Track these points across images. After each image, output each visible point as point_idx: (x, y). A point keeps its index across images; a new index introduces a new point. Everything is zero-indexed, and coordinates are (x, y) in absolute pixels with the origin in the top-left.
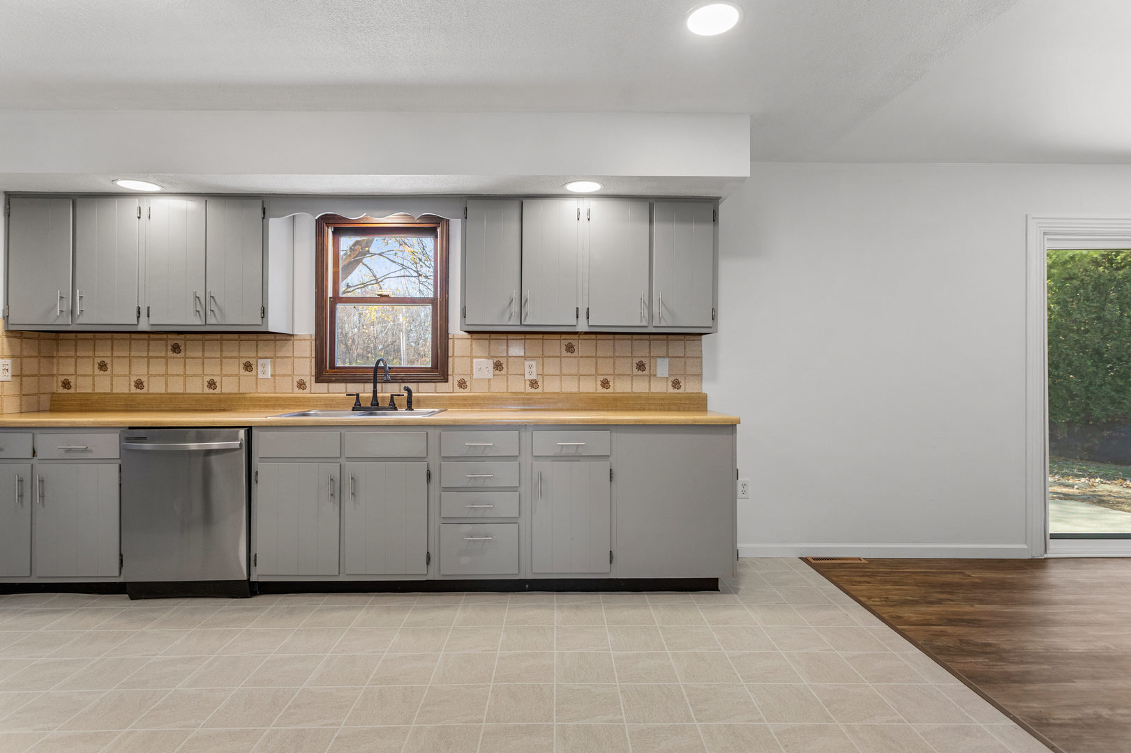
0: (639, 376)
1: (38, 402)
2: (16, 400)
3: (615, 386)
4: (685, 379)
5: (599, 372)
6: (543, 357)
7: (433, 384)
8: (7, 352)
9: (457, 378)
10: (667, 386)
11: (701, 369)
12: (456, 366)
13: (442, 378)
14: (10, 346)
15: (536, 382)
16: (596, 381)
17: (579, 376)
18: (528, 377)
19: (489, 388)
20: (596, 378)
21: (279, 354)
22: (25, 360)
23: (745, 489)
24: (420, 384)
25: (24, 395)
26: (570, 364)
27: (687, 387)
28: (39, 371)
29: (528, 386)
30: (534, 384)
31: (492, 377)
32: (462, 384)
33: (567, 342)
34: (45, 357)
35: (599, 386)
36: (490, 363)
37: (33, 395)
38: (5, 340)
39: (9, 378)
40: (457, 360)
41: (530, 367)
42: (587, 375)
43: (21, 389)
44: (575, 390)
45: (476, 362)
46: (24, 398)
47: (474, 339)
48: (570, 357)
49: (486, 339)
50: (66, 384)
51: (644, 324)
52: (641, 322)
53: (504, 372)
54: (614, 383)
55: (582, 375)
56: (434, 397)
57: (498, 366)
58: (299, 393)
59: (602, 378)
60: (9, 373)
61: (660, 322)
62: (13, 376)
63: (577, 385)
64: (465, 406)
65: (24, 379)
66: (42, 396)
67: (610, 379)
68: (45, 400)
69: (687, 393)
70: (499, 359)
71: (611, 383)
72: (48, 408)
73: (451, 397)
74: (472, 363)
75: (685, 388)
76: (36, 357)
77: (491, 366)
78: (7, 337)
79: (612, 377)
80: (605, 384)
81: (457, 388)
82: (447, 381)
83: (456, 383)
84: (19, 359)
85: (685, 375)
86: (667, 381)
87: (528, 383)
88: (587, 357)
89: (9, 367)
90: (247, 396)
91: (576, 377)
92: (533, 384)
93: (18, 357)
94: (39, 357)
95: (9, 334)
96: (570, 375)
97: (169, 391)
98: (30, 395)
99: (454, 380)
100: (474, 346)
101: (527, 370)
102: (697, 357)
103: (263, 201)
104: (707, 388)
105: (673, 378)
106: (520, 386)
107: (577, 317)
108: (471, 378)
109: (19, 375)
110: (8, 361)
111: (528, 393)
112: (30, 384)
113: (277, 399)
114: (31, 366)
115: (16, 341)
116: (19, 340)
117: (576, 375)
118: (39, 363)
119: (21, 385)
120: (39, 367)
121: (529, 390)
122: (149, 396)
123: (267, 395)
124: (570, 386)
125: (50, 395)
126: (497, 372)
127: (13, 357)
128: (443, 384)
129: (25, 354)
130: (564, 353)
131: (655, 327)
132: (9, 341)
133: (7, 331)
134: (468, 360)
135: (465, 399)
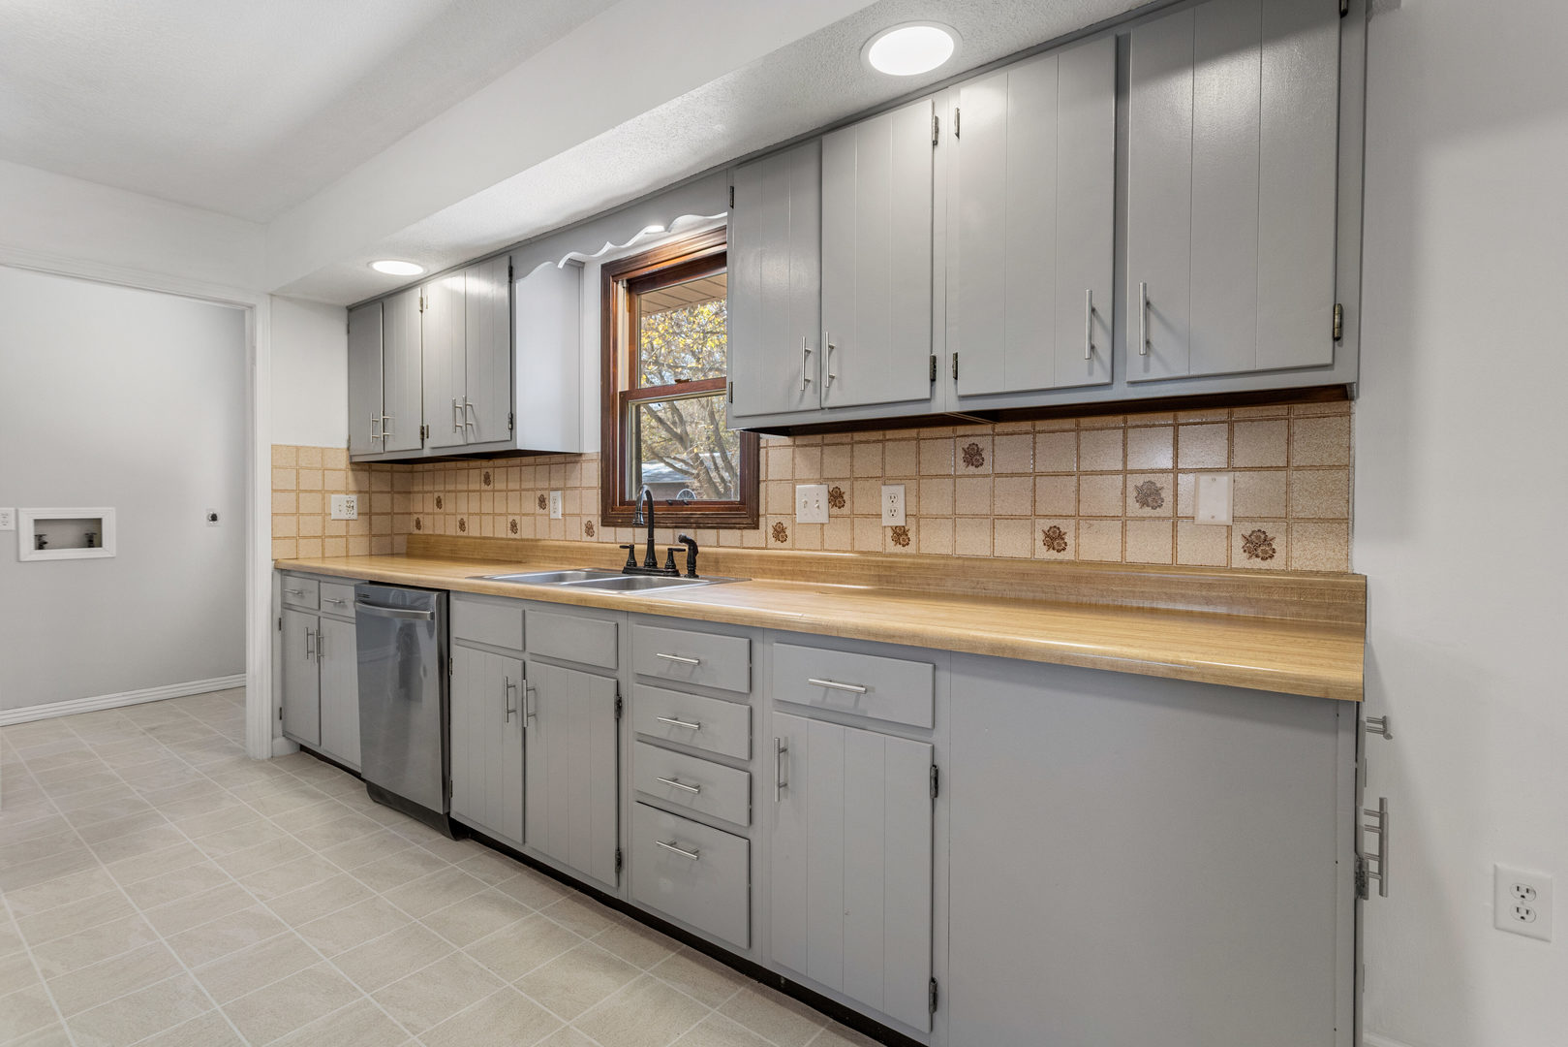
0: (1143, 519)
1: (392, 544)
2: (365, 542)
3: (1078, 545)
4: (1288, 531)
5: (1041, 510)
6: (920, 476)
7: (738, 532)
8: (352, 487)
9: (772, 521)
10: (1230, 547)
11: (1349, 502)
12: (772, 499)
13: (749, 521)
14: (356, 480)
15: (905, 533)
16: (1033, 532)
17: (995, 519)
18: (888, 521)
19: (823, 542)
20: (1033, 525)
21: (570, 484)
22: (374, 496)
23: (1529, 903)
24: (721, 531)
25: (374, 536)
26: (975, 493)
27: (1295, 554)
28: (392, 508)
29: (889, 540)
30: (900, 535)
31: (825, 520)
32: (780, 533)
33: (966, 443)
34: (399, 493)
35: (1039, 543)
36: (821, 492)
37: (385, 535)
38: (350, 473)
39: (355, 517)
40: (771, 486)
41: (893, 498)
42: (1012, 517)
43: (370, 529)
44: (984, 551)
45: (799, 489)
46: (374, 539)
47: (798, 446)
48: (974, 476)
49: (816, 446)
50: (418, 525)
51: (1101, 376)
52: (1091, 373)
53: (846, 510)
54: (1077, 537)
55: (1000, 517)
56: (737, 555)
57: (836, 498)
58: (588, 542)
59: (1046, 524)
60: (355, 511)
61: (1146, 369)
62: (359, 514)
63: (988, 540)
64: (782, 574)
65: (373, 517)
66: (396, 537)
67: (1067, 527)
68: (400, 542)
69: (1295, 572)
70: (837, 484)
71: (1069, 539)
72: (404, 551)
73: (761, 556)
74: (794, 492)
75: (1288, 558)
76: (389, 492)
77: (824, 498)
78: (353, 470)
79: (1072, 522)
80: (1054, 539)
81: (772, 540)
82: (756, 526)
83: (771, 531)
84: (367, 495)
85: (1289, 521)
86: (1229, 536)
87: (890, 533)
88: (1013, 475)
89: (355, 504)
90: (540, 543)
91: (987, 522)
92: (898, 535)
93: (366, 492)
94: (392, 492)
95: (355, 467)
96: (975, 516)
97: (483, 535)
98: (381, 535)
99: (767, 523)
100: (798, 460)
101: (886, 506)
102: (1331, 467)
103: (511, 258)
104: (1365, 559)
105: (1248, 528)
106: (875, 541)
107: (933, 380)
108: (793, 521)
109: (368, 514)
110: (354, 497)
111: (891, 555)
112: (381, 524)
113: (566, 549)
114: (382, 502)
115: (364, 476)
116: (367, 474)
117: (986, 516)
118: (392, 499)
119: (370, 524)
120: (392, 504)
121: (892, 547)
122: (467, 540)
123: (557, 543)
124: (973, 543)
125: (406, 536)
126: (835, 511)
127: (360, 492)
128: (752, 531)
129: (374, 489)
130: (962, 468)
131: (1133, 383)
132: (354, 475)
133: (352, 463)
134: (788, 487)
135: (782, 561)
